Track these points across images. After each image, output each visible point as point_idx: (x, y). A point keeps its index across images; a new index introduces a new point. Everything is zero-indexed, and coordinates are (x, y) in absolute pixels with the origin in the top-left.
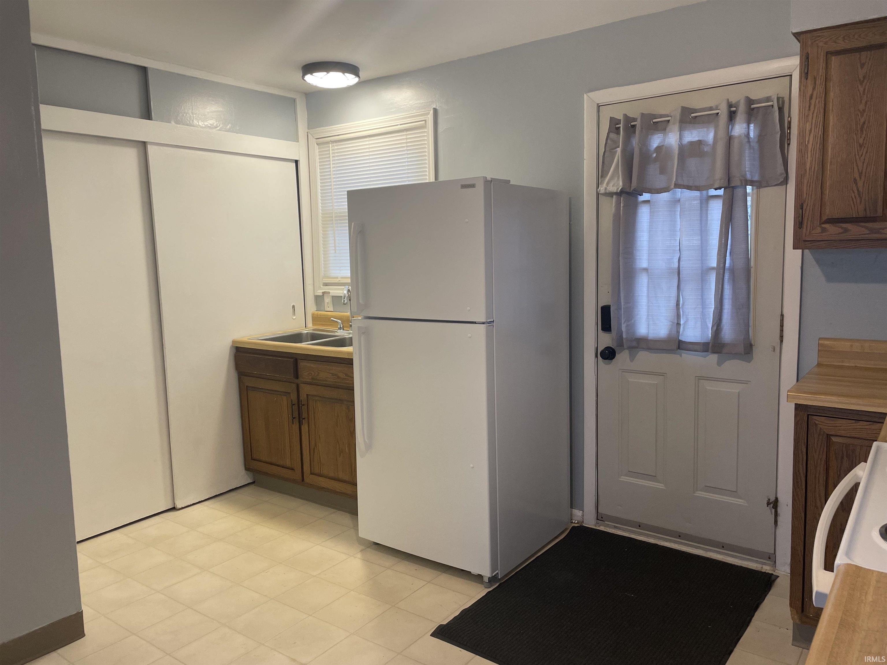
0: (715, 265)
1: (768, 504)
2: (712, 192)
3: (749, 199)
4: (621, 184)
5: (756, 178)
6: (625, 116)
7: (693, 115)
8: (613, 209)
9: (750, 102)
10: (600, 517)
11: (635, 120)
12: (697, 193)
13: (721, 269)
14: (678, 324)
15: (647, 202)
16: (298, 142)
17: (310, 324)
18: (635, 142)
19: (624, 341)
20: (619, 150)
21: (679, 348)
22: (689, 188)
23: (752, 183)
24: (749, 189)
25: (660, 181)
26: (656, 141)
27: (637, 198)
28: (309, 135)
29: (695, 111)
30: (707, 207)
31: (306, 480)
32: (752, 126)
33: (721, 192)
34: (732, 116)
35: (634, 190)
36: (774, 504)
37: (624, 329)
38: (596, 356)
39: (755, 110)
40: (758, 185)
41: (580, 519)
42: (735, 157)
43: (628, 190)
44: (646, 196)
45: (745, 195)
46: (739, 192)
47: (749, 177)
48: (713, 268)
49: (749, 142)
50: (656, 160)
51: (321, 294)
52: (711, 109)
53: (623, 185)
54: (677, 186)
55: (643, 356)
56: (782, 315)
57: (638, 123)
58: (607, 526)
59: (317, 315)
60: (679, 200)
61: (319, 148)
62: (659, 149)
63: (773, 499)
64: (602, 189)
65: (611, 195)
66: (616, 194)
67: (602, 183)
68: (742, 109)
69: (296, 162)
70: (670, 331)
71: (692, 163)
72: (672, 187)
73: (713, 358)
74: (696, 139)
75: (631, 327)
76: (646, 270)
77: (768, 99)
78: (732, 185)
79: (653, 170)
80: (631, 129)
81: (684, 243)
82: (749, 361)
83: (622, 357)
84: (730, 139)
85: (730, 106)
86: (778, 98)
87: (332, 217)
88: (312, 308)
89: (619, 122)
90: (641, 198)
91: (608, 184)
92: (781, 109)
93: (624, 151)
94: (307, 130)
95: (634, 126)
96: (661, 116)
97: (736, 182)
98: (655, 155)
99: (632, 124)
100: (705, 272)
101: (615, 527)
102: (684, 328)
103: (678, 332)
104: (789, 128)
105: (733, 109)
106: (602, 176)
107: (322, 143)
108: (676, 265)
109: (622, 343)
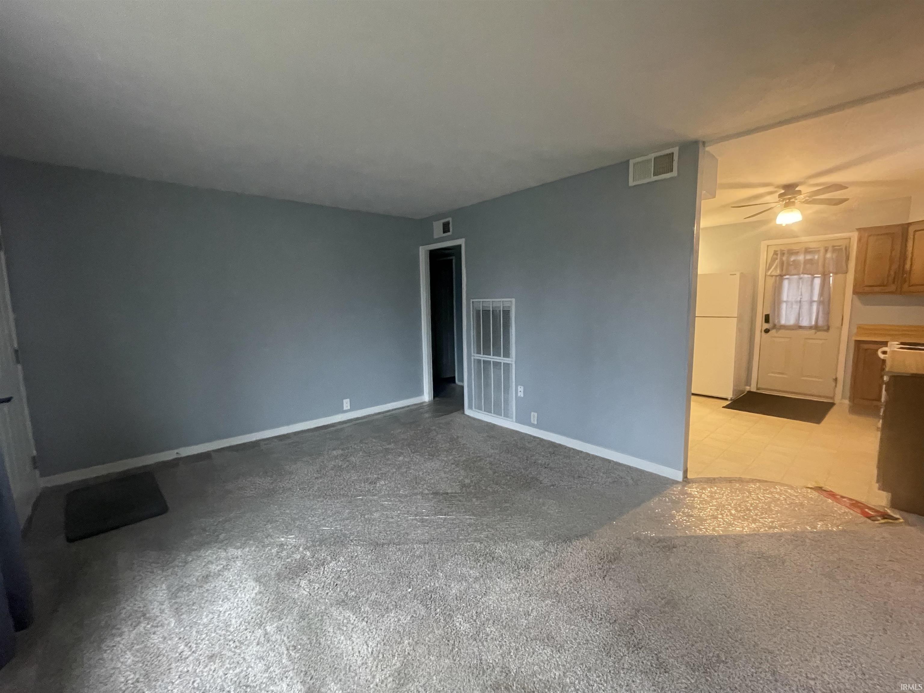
0: (817, 300)
1: (833, 379)
2: (817, 275)
3: (831, 278)
5: (835, 271)
6: (780, 249)
8: (773, 282)
9: (834, 246)
10: (758, 389)
11: (784, 250)
12: (810, 276)
13: (819, 301)
14: (799, 320)
18: (784, 258)
19: (776, 326)
20: (777, 260)
21: (798, 328)
22: (807, 274)
23: (833, 273)
24: (831, 275)
25: (794, 272)
26: (792, 259)
29: (811, 249)
30: (814, 281)
32: (834, 254)
33: (820, 275)
34: (826, 251)
35: (784, 274)
36: (836, 380)
37: (775, 321)
38: (761, 332)
39: (836, 250)
40: (835, 273)
41: (748, 390)
42: (827, 264)
43: (782, 275)
44: (787, 277)
46: (827, 276)
47: (831, 271)
48: (815, 301)
49: (833, 260)
50: (793, 265)
52: (817, 248)
53: (779, 273)
54: (802, 273)
55: (782, 332)
56: (843, 317)
57: (786, 252)
60: (802, 278)
62: (794, 261)
63: (835, 378)
64: (769, 273)
65: (772, 276)
66: (775, 275)
68: (830, 249)
70: (795, 323)
71: (809, 266)
72: (800, 273)
73: (813, 331)
74: (811, 258)
75: (779, 322)
76: (785, 302)
77: (841, 246)
78: (825, 273)
79: (792, 268)
80: (783, 254)
81: (803, 293)
82: (828, 332)
83: (773, 332)
84: (825, 258)
85: (826, 247)
86: (847, 245)
89: (777, 251)
90: (785, 277)
91: (771, 272)
92: (847, 249)
93: (780, 260)
96: (796, 250)
97: (827, 273)
98: (793, 263)
100: (811, 302)
101: (764, 391)
102: (801, 321)
103: (798, 323)
104: (849, 255)
106: (768, 269)
108: (799, 300)
109: (774, 327)
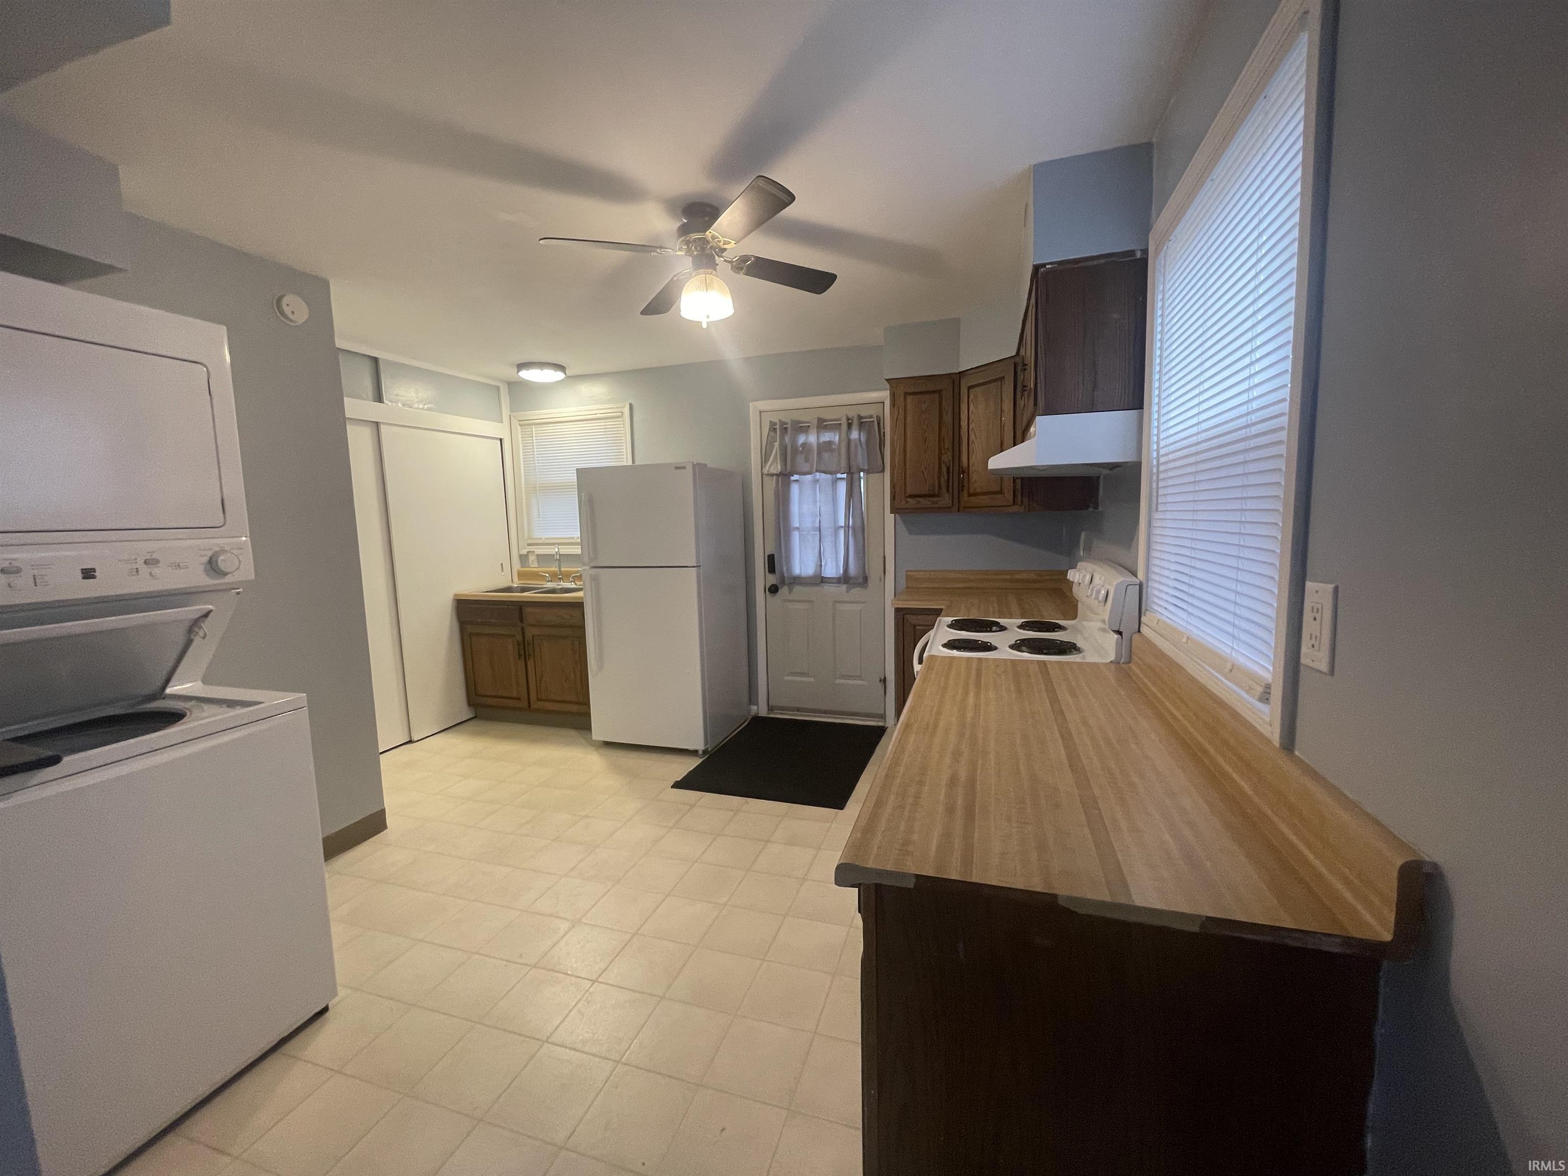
0: (843, 525)
1: (880, 681)
2: (839, 476)
3: (862, 481)
4: (779, 467)
5: (866, 468)
6: (780, 420)
7: (825, 423)
8: (774, 485)
9: (860, 417)
10: (770, 709)
11: (786, 424)
12: (829, 476)
13: (847, 527)
14: (821, 565)
15: (797, 481)
16: (502, 422)
17: (516, 579)
18: (787, 439)
19: (786, 579)
20: (777, 444)
21: (822, 582)
22: (825, 472)
23: (863, 470)
24: (862, 474)
25: (806, 467)
26: (801, 439)
27: (789, 478)
28: (512, 417)
29: (826, 421)
30: (836, 486)
31: (534, 706)
32: (862, 433)
33: (845, 476)
34: (850, 426)
35: (789, 473)
36: (884, 681)
37: (785, 569)
38: (765, 592)
39: (863, 424)
40: (867, 472)
41: (756, 712)
42: (852, 454)
43: (784, 473)
44: (796, 477)
45: (860, 478)
46: (856, 476)
47: (861, 467)
48: (842, 527)
49: (861, 444)
50: (802, 452)
51: (526, 553)
52: (836, 420)
53: (781, 469)
54: (817, 471)
55: (797, 589)
56: (884, 557)
57: (789, 426)
58: (777, 713)
59: (523, 571)
60: (818, 481)
61: (521, 429)
62: (804, 445)
63: (883, 678)
64: (765, 471)
65: (772, 475)
66: (776, 475)
67: (765, 467)
68: (856, 422)
69: (501, 440)
70: (815, 571)
71: (826, 455)
72: (814, 471)
73: (844, 587)
74: (828, 440)
75: (789, 569)
76: (798, 529)
77: (871, 417)
78: (852, 471)
79: (800, 459)
80: (784, 430)
81: (822, 509)
82: (866, 589)
83: (784, 591)
84: (849, 441)
85: (848, 419)
86: (877, 416)
87: (536, 487)
88: (517, 566)
89: (775, 424)
90: (793, 478)
91: (770, 467)
92: (879, 424)
93: (780, 445)
94: (509, 413)
95: (786, 428)
96: (804, 422)
97: (854, 470)
98: (801, 449)
99: (785, 426)
100: (837, 529)
101: (782, 714)
102: (824, 568)
103: (821, 570)
104: (884, 435)
105: (850, 421)
106: (765, 462)
107: (525, 424)
108: (818, 525)
109: (783, 581)
